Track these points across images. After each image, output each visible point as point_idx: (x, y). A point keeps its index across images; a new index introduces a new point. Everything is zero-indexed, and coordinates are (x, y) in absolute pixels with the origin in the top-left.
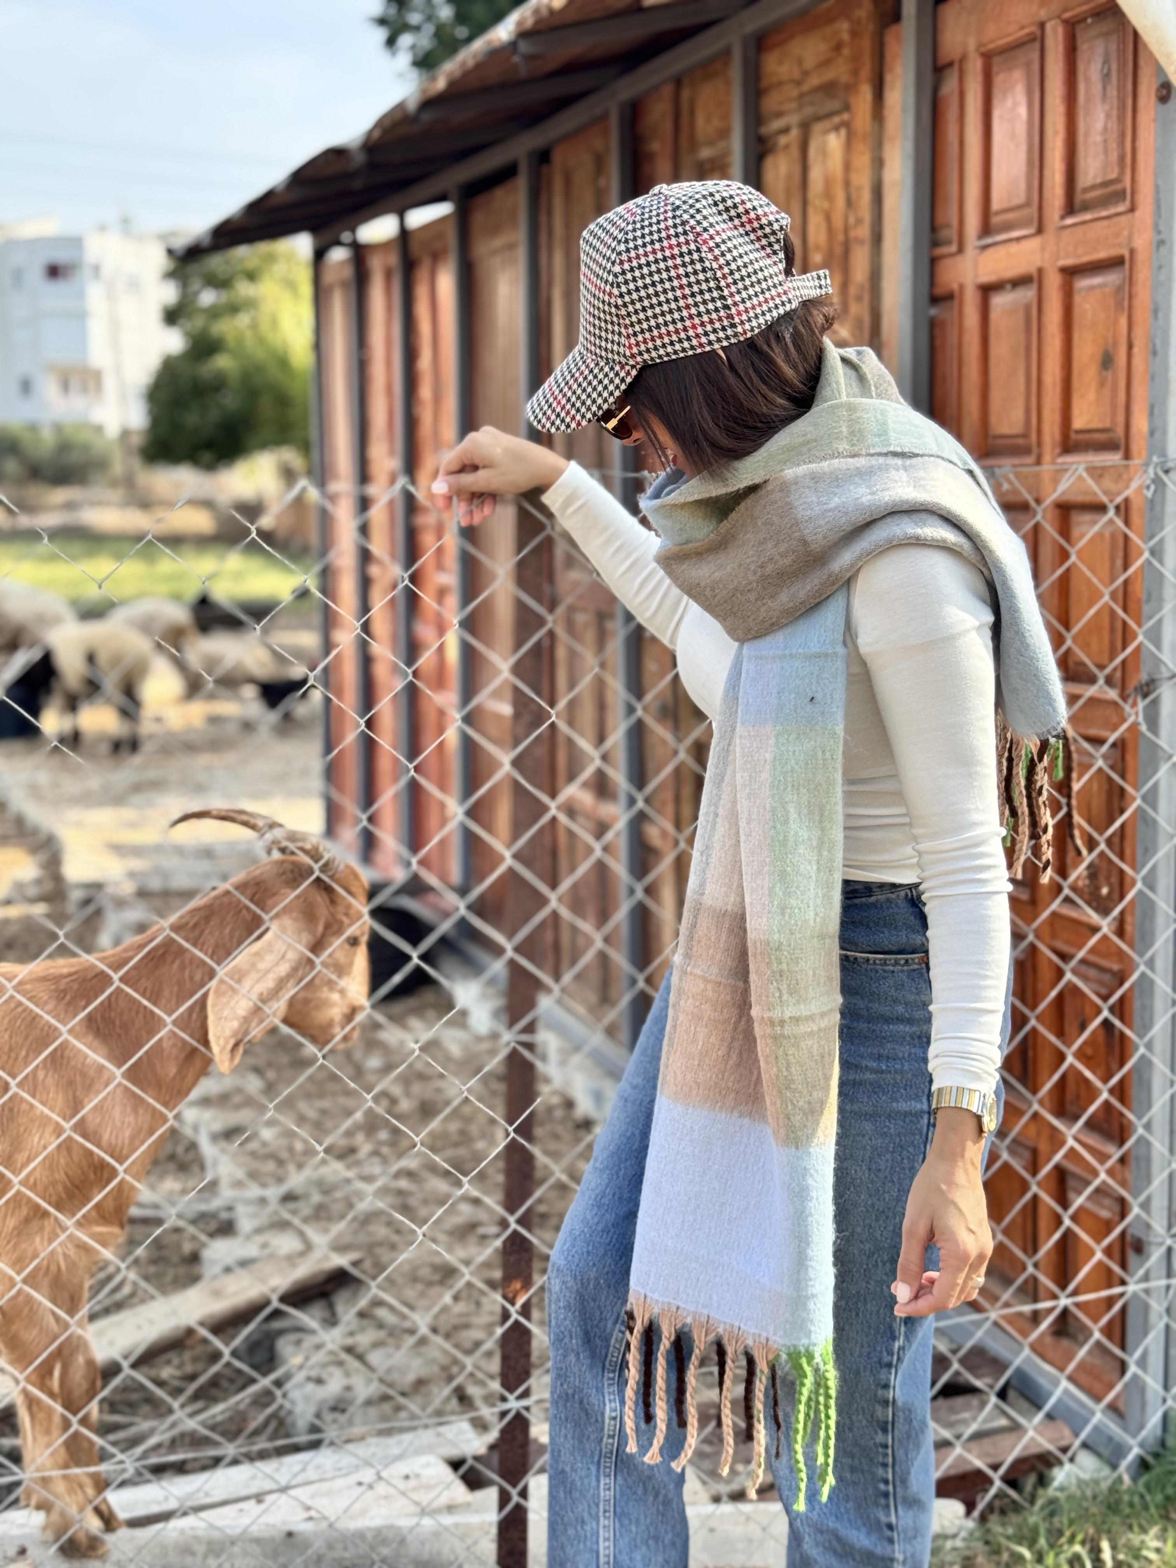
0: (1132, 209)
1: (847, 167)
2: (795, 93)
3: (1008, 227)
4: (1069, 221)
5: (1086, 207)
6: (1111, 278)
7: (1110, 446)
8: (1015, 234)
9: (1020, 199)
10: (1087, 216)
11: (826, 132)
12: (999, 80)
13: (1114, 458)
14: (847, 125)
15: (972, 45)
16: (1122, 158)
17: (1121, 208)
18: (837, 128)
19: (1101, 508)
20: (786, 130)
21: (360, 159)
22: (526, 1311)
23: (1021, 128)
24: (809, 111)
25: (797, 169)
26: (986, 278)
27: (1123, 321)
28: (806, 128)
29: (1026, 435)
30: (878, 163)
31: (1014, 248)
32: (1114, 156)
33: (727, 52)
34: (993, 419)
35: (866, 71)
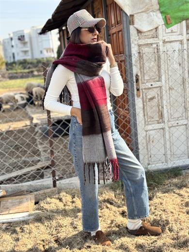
0: (121, 24)
2: (96, 9)
3: (113, 26)
4: (118, 25)
6: (121, 32)
7: (123, 53)
9: (114, 23)
12: (111, 8)
15: (109, 3)
18: (100, 14)
20: (96, 14)
21: (52, 20)
22: (53, 158)
26: (113, 33)
28: (98, 13)
31: (114, 29)
33: (89, 5)
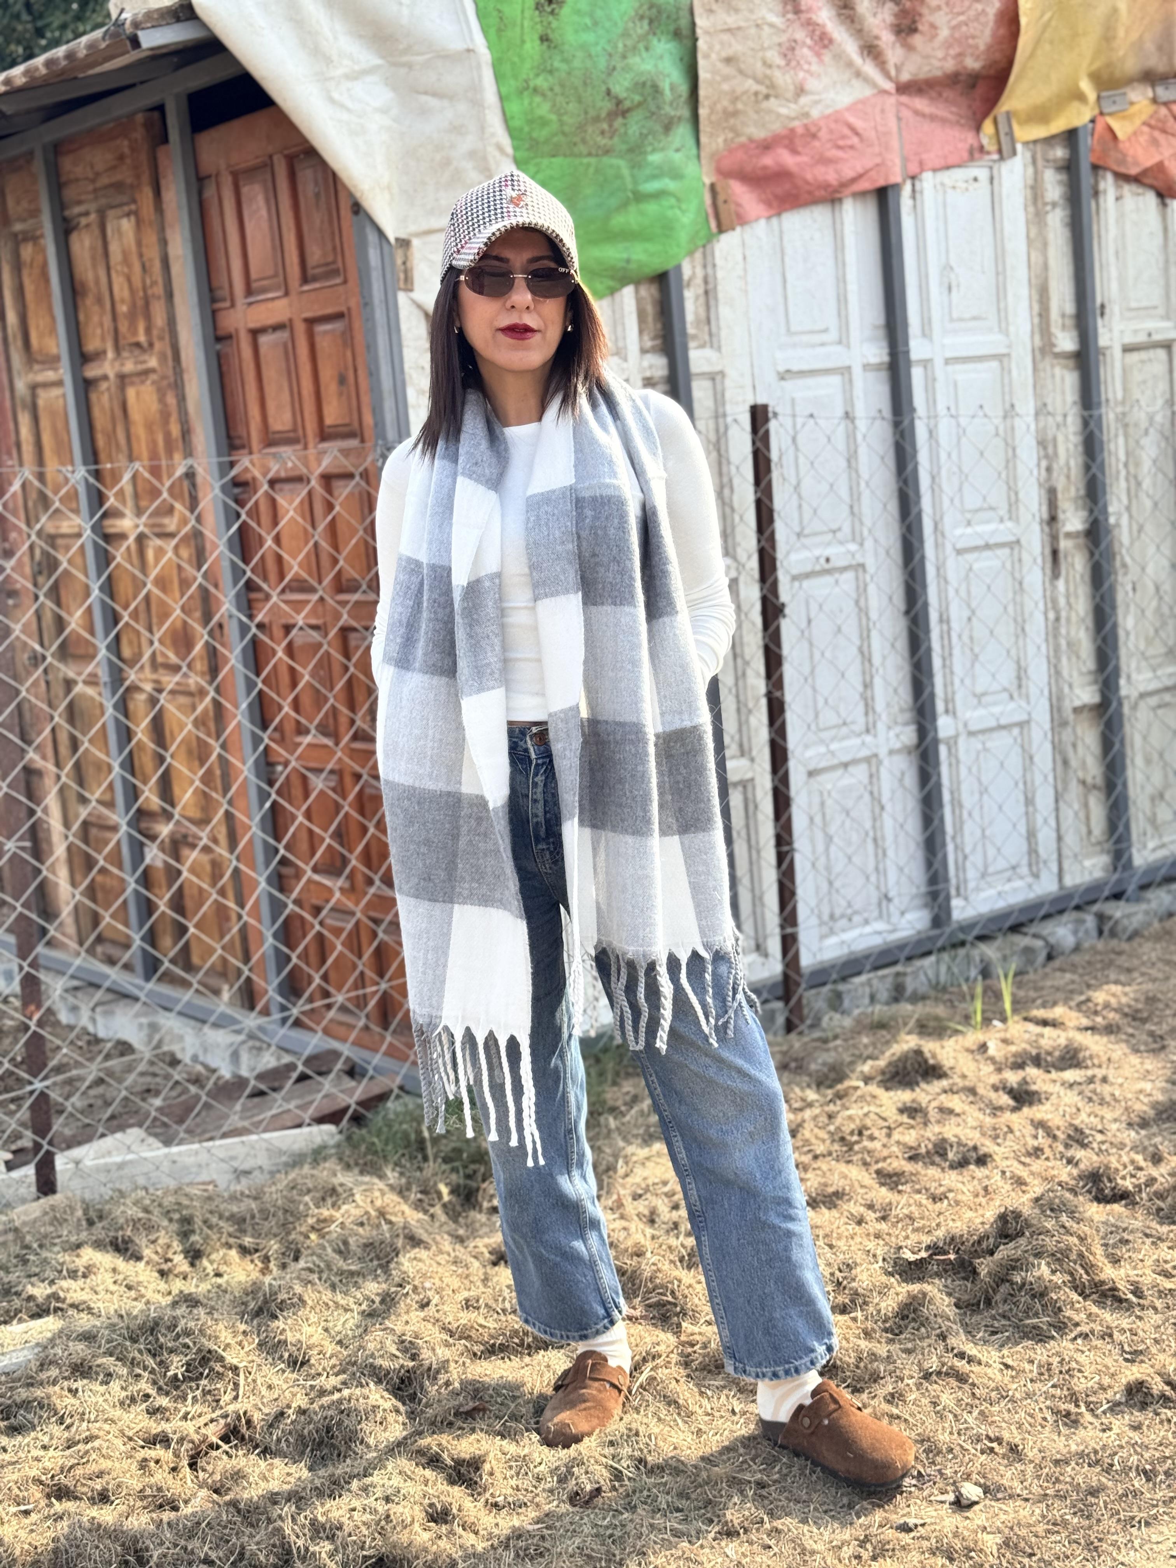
0: (345, 282)
1: (139, 243)
2: (91, 187)
3: (264, 290)
4: (306, 288)
5: (315, 279)
6: (337, 326)
7: (351, 435)
8: (270, 295)
9: (271, 272)
10: (317, 285)
11: (119, 218)
12: (245, 190)
13: (354, 443)
14: (136, 213)
15: (223, 166)
16: (334, 249)
17: (338, 280)
18: (128, 215)
19: (351, 476)
20: (87, 214)
23: (265, 225)
24: (103, 201)
25: (99, 243)
26: (252, 325)
27: (349, 354)
28: (102, 213)
29: (295, 430)
30: (164, 242)
31: (270, 305)
32: (329, 246)
34: (271, 420)
35: (146, 178)
